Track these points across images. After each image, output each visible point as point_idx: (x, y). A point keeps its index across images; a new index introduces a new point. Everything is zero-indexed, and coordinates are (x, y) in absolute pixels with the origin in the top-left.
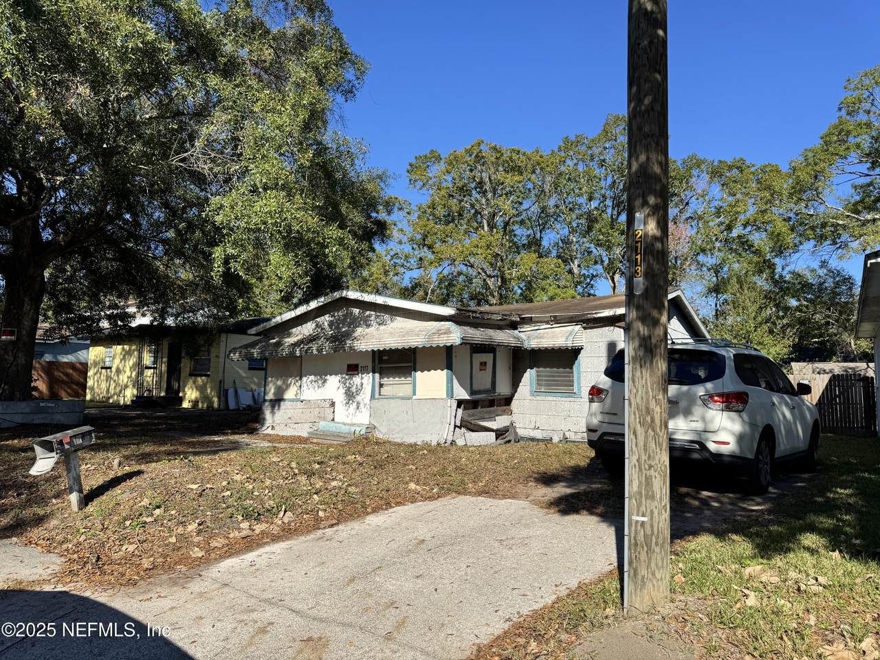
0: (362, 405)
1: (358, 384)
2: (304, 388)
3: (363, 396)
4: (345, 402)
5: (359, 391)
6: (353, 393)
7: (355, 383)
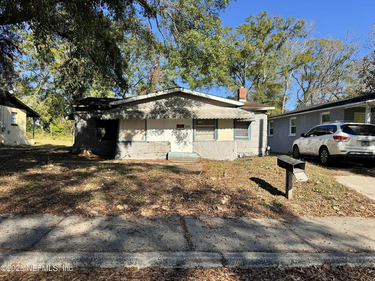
0: (188, 143)
1: (185, 133)
2: (149, 135)
3: (188, 139)
4: (177, 142)
5: (185, 136)
6: (181, 138)
7: (183, 133)
